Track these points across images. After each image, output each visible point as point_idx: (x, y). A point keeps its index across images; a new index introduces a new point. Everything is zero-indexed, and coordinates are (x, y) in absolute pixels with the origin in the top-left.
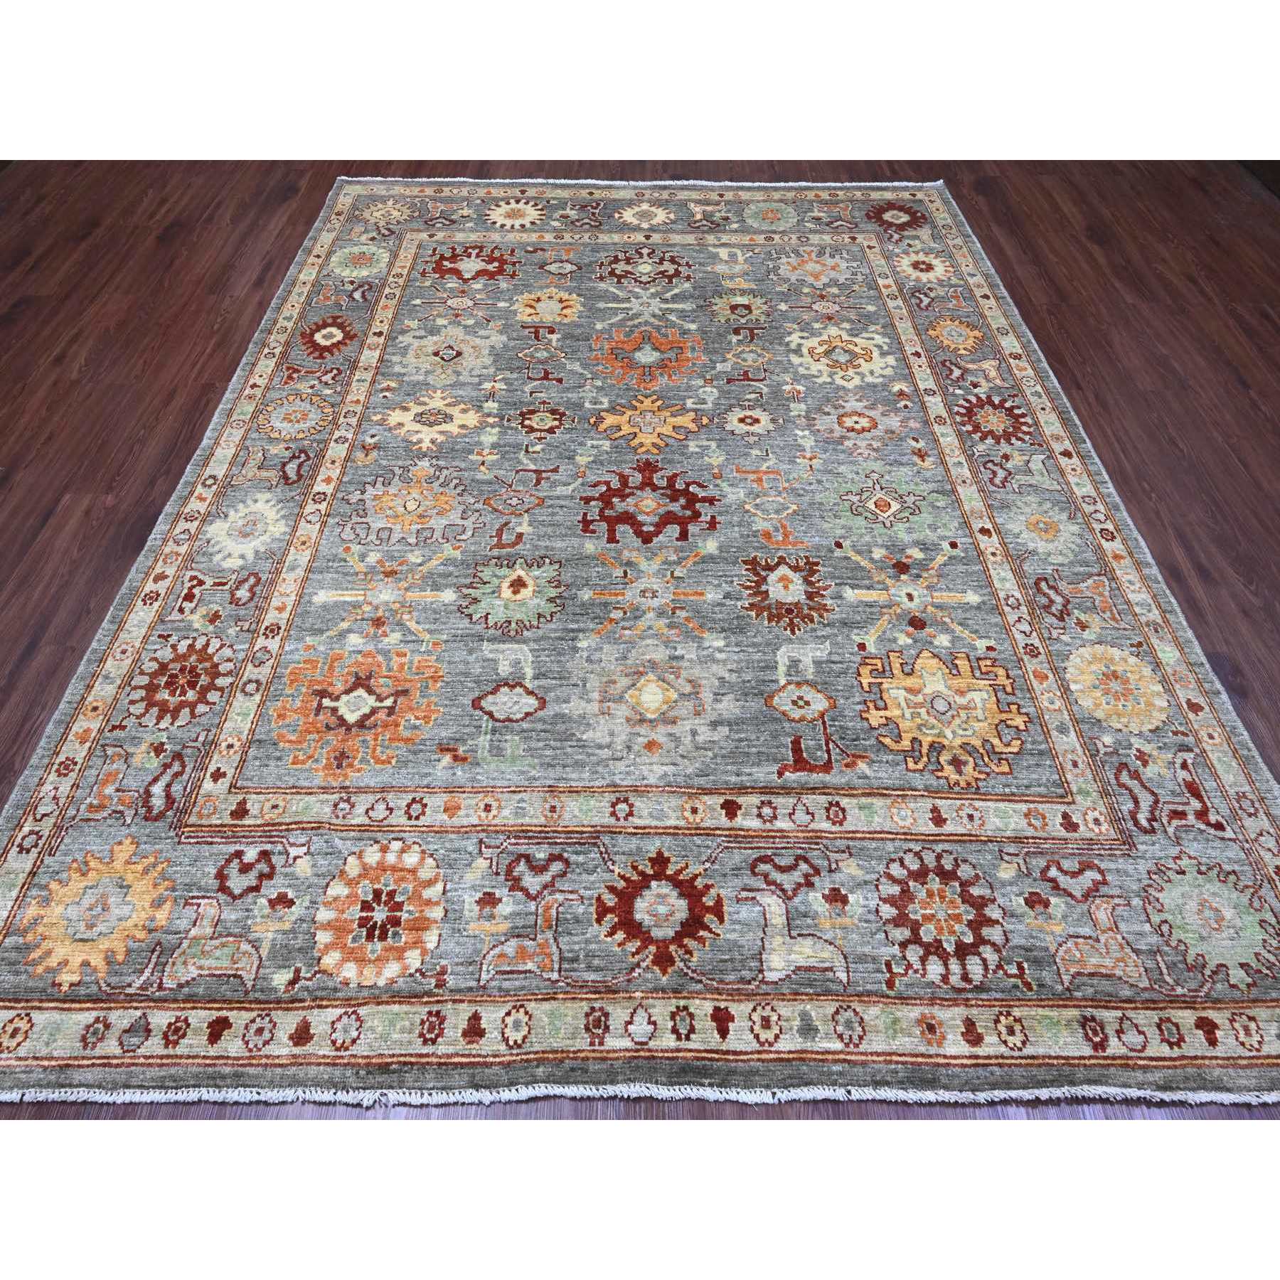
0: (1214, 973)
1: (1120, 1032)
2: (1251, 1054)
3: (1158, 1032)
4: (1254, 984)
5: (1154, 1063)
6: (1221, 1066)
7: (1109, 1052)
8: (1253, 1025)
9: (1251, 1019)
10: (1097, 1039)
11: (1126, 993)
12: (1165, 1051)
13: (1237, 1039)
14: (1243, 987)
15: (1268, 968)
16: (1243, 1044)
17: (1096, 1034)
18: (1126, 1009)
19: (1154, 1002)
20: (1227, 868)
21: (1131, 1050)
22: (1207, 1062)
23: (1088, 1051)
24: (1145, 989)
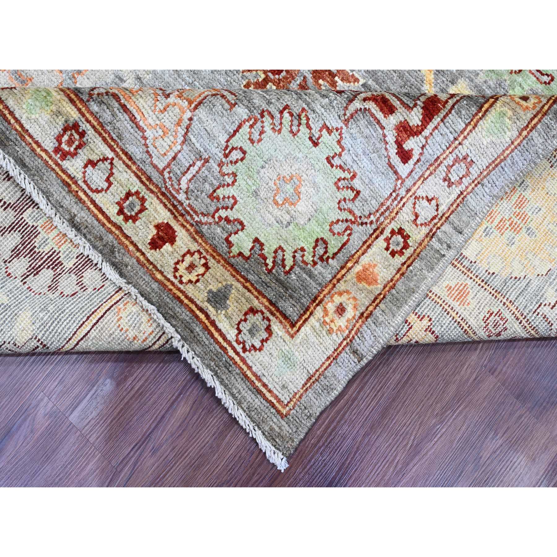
0: (227, 220)
1: (91, 163)
2: (172, 279)
3: (123, 196)
4: (247, 259)
5: (92, 206)
6: (138, 260)
7: (66, 164)
8: (201, 270)
9: (206, 266)
10: (65, 147)
11: (137, 152)
12: (112, 211)
13: (177, 263)
14: (235, 250)
15: (274, 262)
16: (176, 270)
17: (70, 142)
18: (121, 159)
19: (149, 179)
20: (357, 183)
21: (85, 182)
22: (131, 248)
23: (49, 144)
24: (155, 167)
